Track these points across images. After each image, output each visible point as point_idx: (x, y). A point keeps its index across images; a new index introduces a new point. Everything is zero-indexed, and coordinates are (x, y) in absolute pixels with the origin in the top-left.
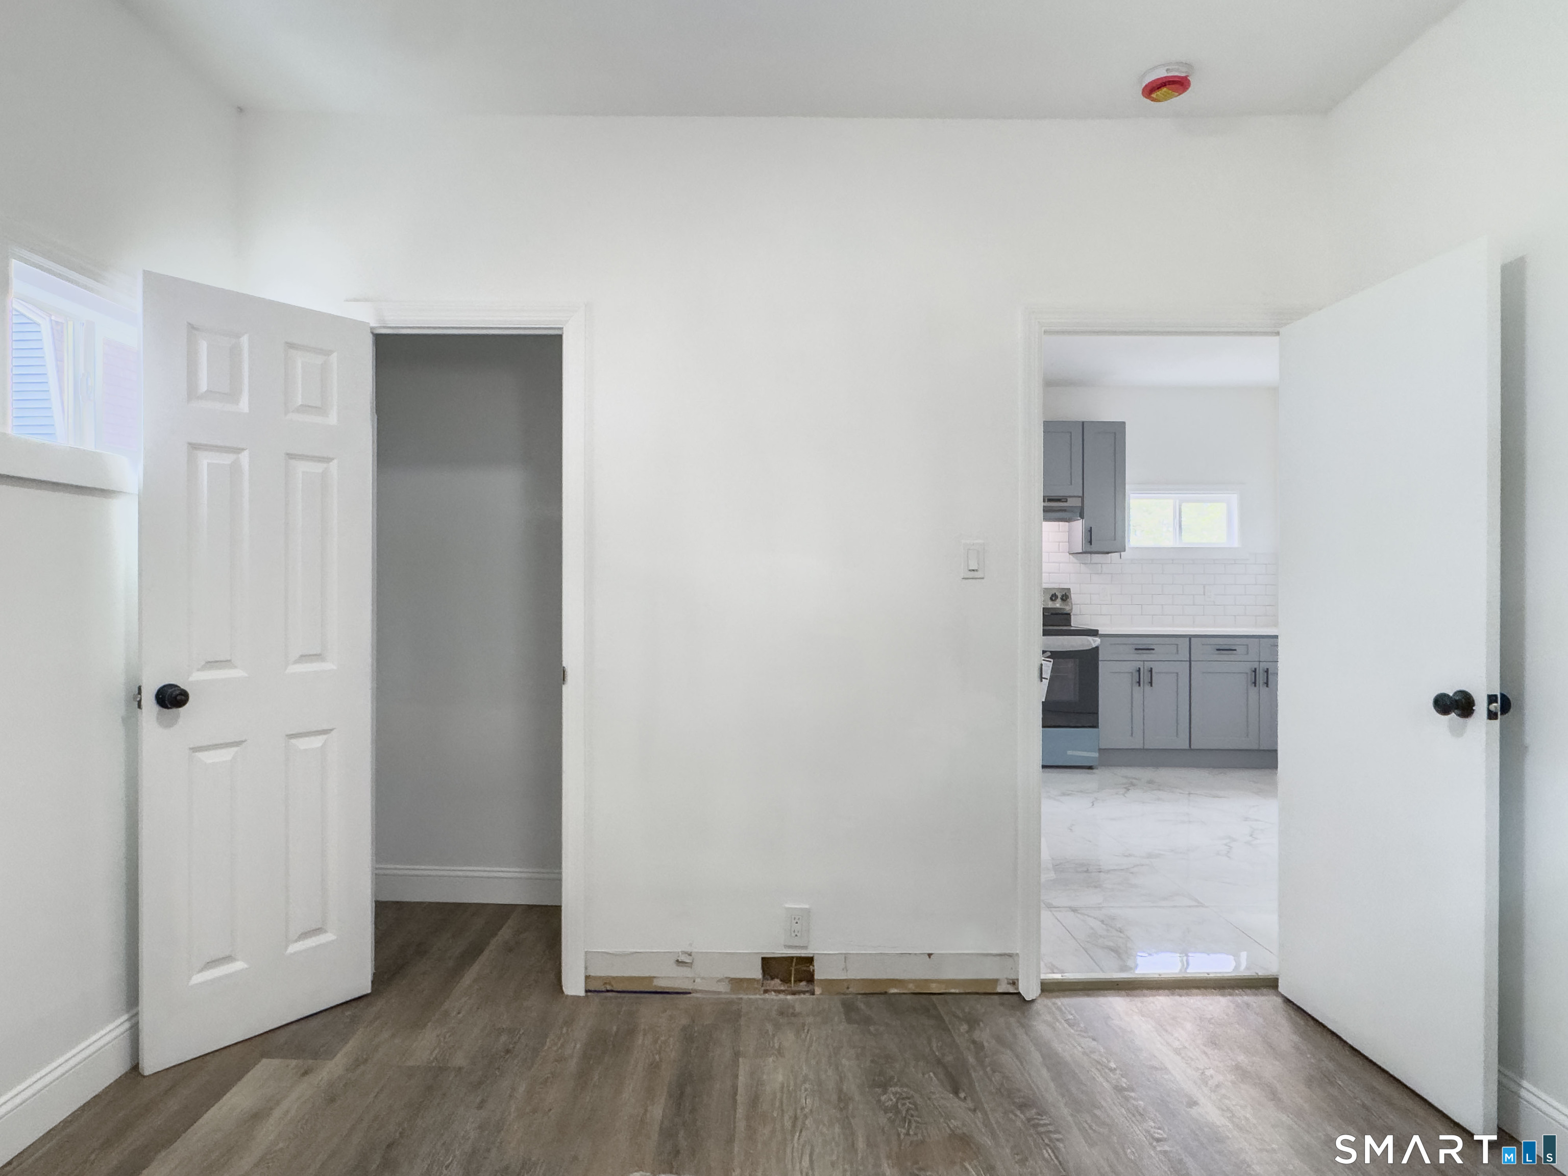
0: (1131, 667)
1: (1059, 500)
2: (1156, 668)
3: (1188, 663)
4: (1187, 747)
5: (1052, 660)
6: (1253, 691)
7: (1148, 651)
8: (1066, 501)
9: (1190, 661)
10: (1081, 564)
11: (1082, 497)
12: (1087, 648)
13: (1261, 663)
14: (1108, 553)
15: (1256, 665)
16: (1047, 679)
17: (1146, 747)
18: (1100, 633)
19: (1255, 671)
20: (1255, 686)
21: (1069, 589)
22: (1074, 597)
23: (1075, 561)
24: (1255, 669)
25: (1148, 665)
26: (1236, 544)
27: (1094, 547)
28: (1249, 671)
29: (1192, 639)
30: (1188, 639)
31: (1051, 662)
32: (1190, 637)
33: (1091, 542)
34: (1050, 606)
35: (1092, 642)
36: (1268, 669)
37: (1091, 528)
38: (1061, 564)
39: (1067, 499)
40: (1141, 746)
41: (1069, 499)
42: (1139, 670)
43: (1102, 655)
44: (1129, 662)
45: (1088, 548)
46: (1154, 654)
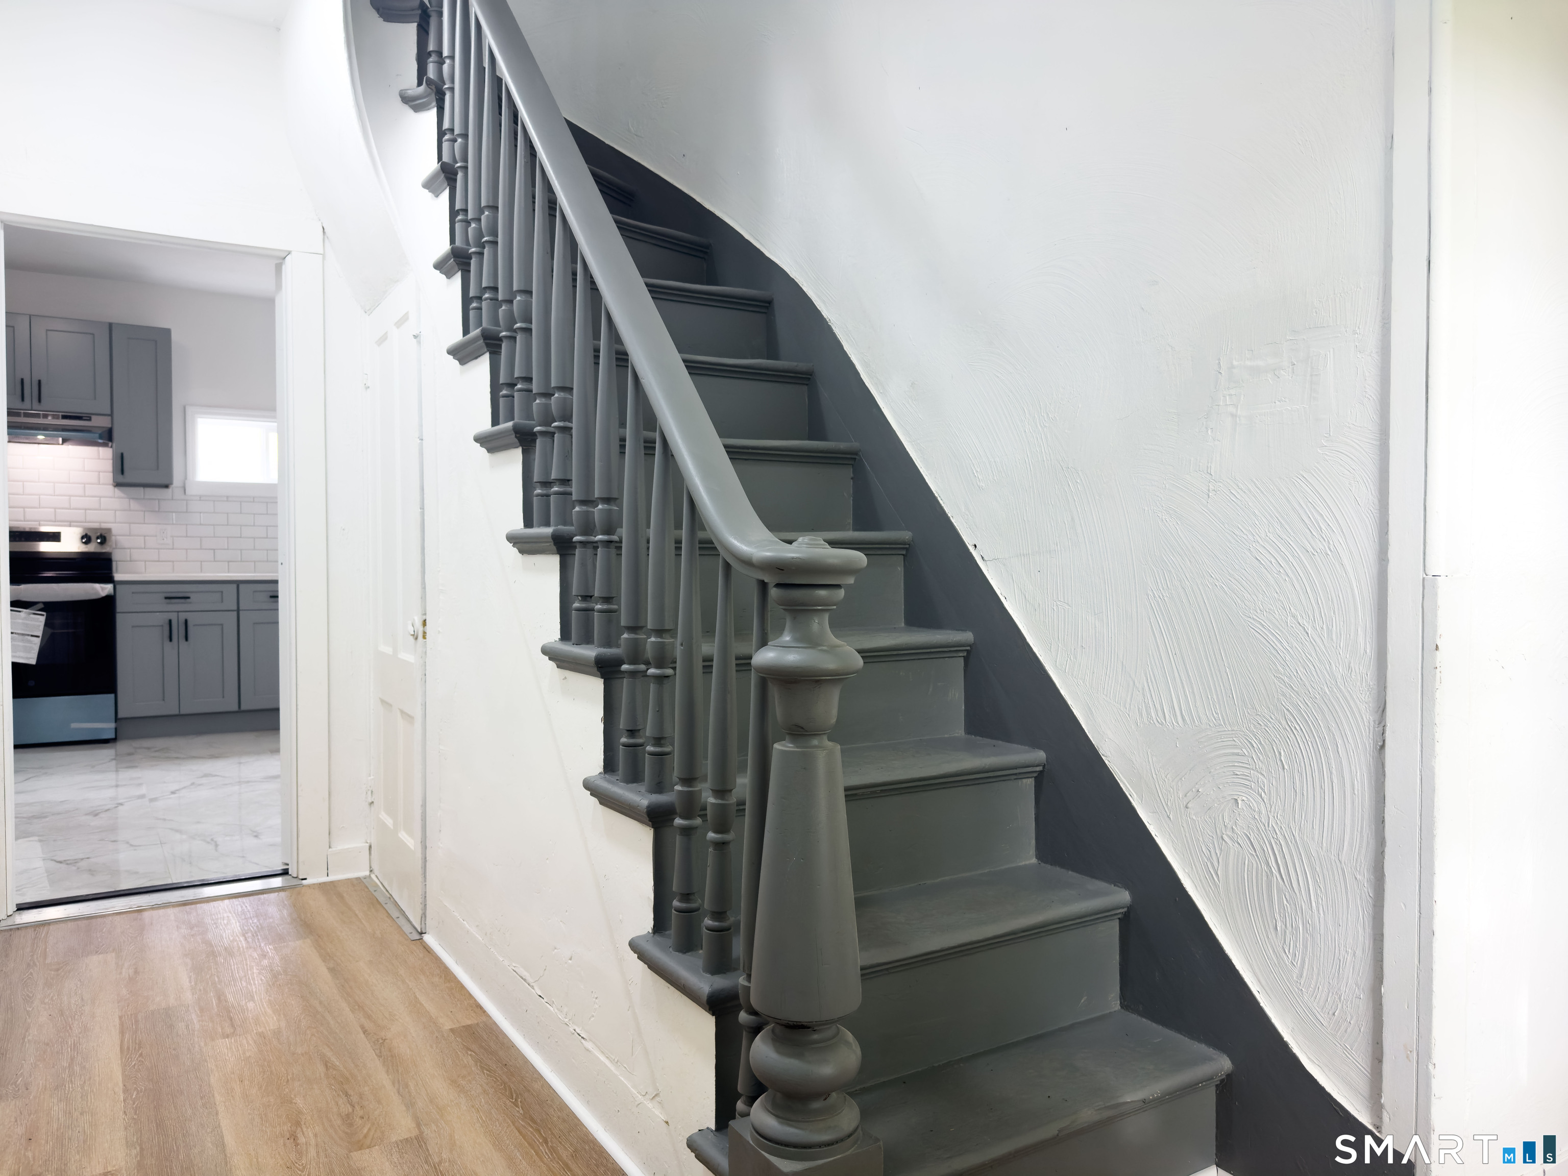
0: (162, 619)
1: (78, 418)
2: (193, 619)
3: (235, 613)
4: (235, 708)
8: (89, 420)
9: (238, 611)
10: (131, 500)
11: (111, 415)
12: (97, 597)
17: (182, 712)
21: (109, 530)
22: (113, 539)
23: (122, 495)
25: (183, 616)
27: (129, 477)
29: (241, 585)
30: (235, 585)
32: (238, 583)
33: (122, 472)
34: (79, 550)
35: (100, 591)
37: (121, 453)
38: (102, 499)
39: (90, 417)
40: (177, 712)
41: (93, 417)
42: (170, 621)
43: (120, 606)
44: (158, 614)
45: (121, 479)
46: (190, 603)
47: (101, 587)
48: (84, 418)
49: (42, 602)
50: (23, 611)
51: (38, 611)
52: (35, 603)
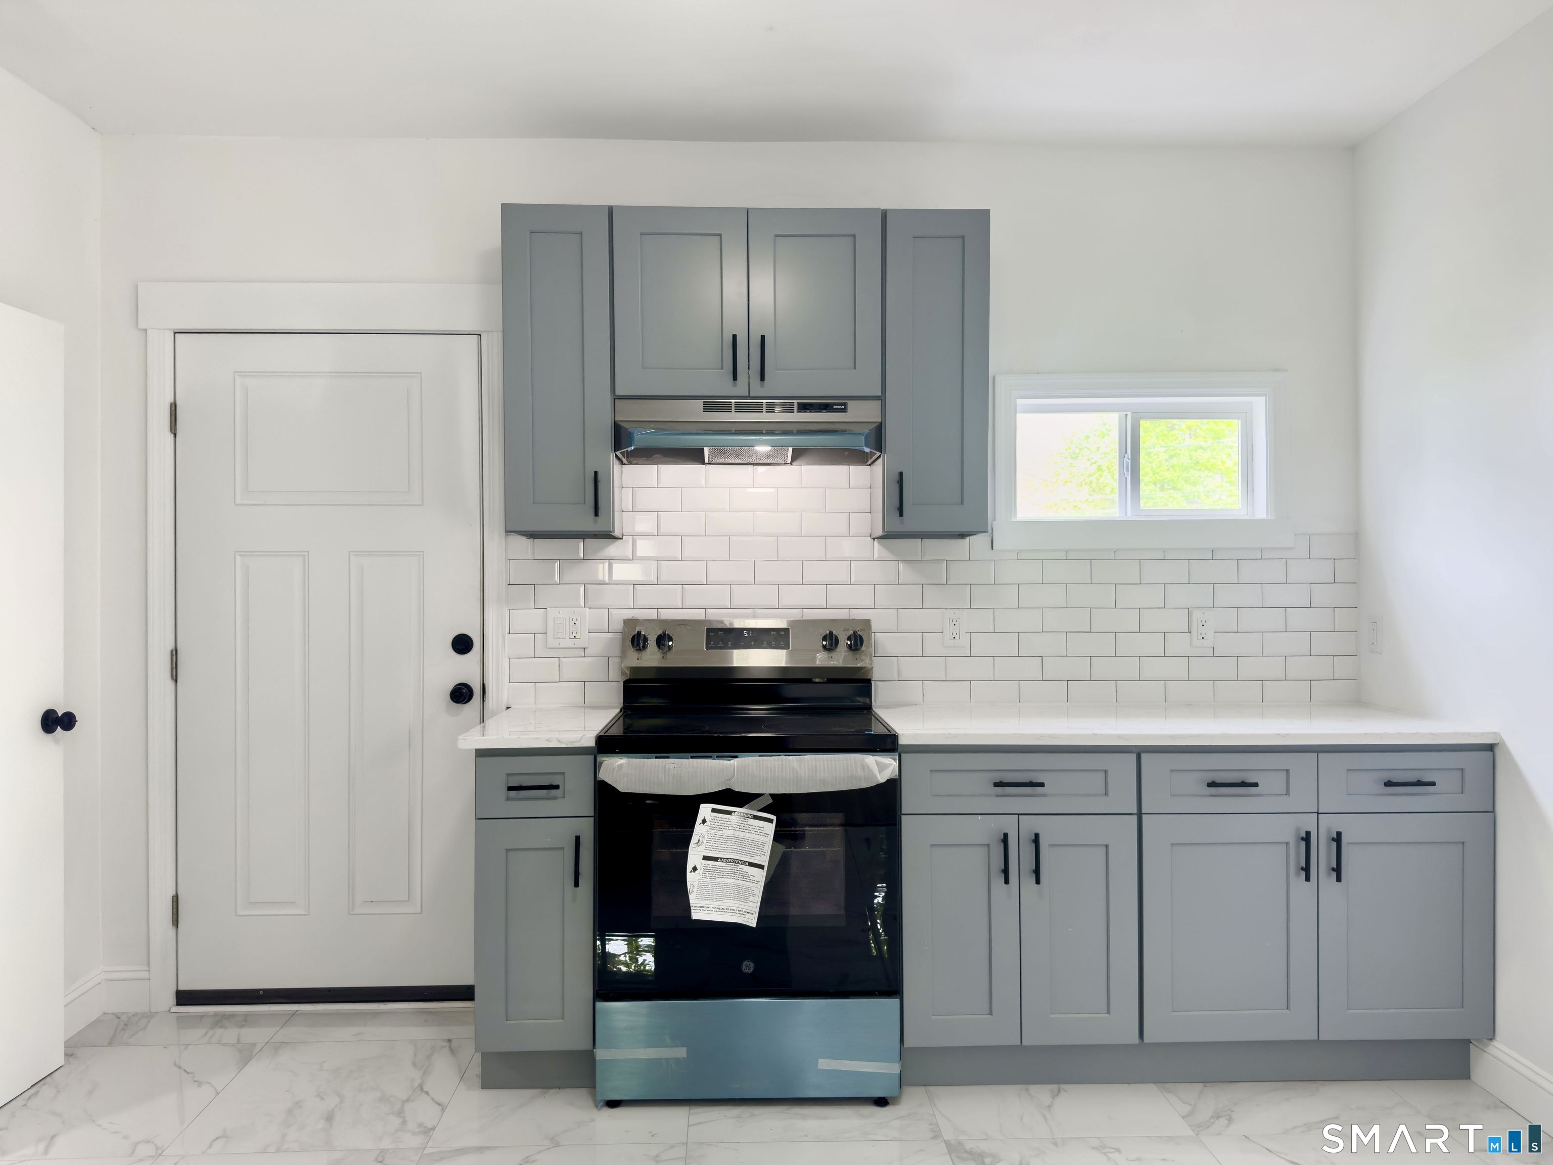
0: (985, 830)
1: (826, 407)
2: (1048, 829)
3: (1134, 819)
4: (1134, 1038)
5: (774, 817)
6: (1302, 889)
7: (1028, 790)
8: (845, 410)
9: (1140, 815)
11: (881, 398)
12: (865, 785)
13: (1320, 815)
14: (962, 536)
15: (1308, 823)
16: (762, 867)
17: (1027, 1042)
18: (902, 741)
19: (1307, 838)
20: (1308, 879)
21: (867, 623)
23: (886, 554)
24: (1308, 834)
25: (1030, 825)
26: (1261, 512)
27: (911, 522)
28: (1291, 838)
29: (1144, 757)
30: (1133, 757)
31: (771, 821)
32: (1139, 752)
33: (903, 510)
34: (818, 663)
35: (875, 770)
36: (1339, 834)
37: (901, 474)
38: (854, 564)
39: (845, 405)
40: (1013, 1040)
41: (851, 404)
42: (1005, 839)
43: (909, 801)
44: (980, 817)
45: (897, 526)
46: (1044, 795)
47: (877, 763)
48: (834, 407)
49: (770, 794)
50: (735, 812)
51: (761, 810)
52: (757, 796)
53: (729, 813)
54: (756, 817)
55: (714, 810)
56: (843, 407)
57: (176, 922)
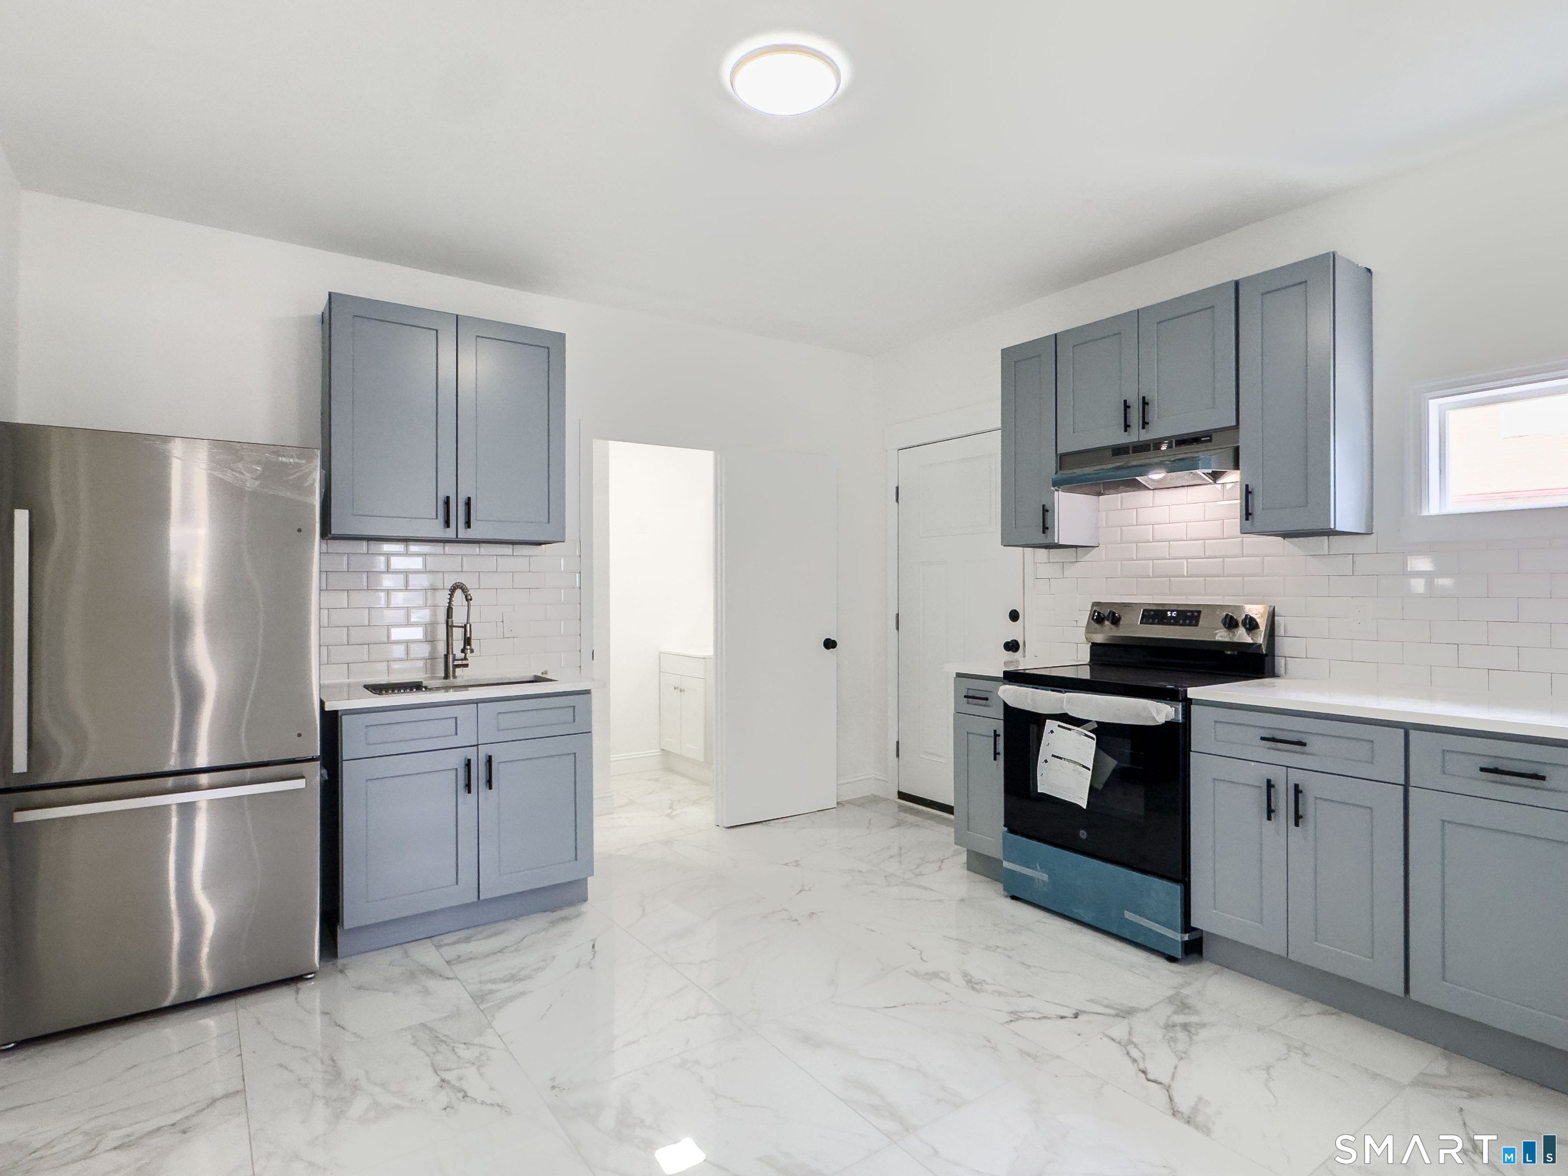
3: (1400, 790)
5: (1094, 736)
7: (1292, 747)
9: (1406, 786)
11: (1237, 427)
16: (1089, 769)
29: (1413, 733)
31: (1094, 739)
32: (1407, 729)
39: (1210, 436)
48: (1203, 439)
49: (1096, 722)
50: (1073, 730)
51: (1090, 731)
52: (1087, 721)
53: (1070, 729)
54: (1086, 735)
55: (1059, 726)
56: (1209, 438)
57: (898, 755)
